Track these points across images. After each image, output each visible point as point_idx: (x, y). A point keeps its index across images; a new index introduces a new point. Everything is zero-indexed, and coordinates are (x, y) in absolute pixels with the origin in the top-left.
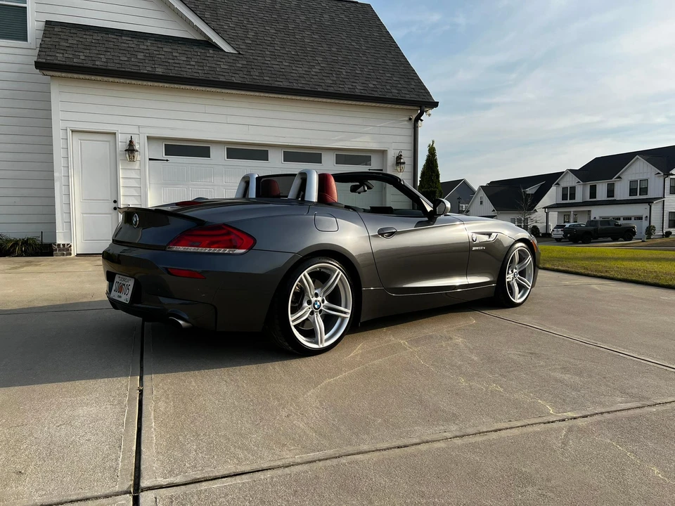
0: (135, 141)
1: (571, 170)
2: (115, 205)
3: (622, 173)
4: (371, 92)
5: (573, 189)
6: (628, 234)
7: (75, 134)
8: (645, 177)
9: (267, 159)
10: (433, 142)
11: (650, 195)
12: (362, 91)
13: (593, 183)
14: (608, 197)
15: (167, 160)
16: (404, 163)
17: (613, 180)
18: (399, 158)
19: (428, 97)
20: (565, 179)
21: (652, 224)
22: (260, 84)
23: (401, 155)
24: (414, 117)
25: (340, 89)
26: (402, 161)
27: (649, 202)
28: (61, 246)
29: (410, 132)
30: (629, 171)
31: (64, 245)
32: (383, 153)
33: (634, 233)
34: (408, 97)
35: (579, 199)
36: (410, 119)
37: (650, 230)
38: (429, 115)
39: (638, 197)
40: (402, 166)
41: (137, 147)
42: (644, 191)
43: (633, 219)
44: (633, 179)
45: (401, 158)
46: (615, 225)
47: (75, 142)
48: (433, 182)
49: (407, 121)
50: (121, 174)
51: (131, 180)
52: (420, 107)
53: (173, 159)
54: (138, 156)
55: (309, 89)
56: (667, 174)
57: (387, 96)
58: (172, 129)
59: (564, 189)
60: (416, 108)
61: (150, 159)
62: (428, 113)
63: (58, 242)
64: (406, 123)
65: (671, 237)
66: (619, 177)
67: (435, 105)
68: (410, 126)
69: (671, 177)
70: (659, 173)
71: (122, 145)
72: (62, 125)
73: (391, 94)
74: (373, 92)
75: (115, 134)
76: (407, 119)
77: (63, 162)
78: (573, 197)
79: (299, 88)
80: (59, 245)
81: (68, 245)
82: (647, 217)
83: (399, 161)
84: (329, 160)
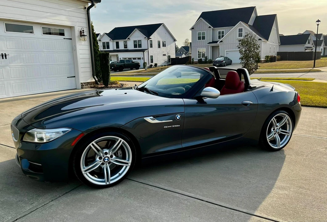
1: (106, 33)
3: (130, 37)
5: (108, 43)
6: (137, 66)
8: (140, 39)
11: (143, 48)
13: (117, 41)
14: (125, 48)
16: (86, 36)
17: (126, 39)
20: (103, 38)
21: (145, 62)
23: (83, 31)
27: (143, 51)
29: (86, 16)
30: (133, 36)
32: (71, 28)
33: (139, 66)
35: (111, 48)
37: (145, 64)
39: (138, 48)
42: (140, 46)
43: (137, 59)
44: (135, 40)
45: (84, 33)
46: (132, 62)
49: (84, 9)
52: (92, 1)
56: (149, 38)
59: (104, 43)
65: (152, 67)
66: (129, 39)
68: (85, 12)
69: (150, 39)
70: (145, 38)
76: (83, 7)
78: (108, 47)
82: (143, 58)
83: (82, 34)
84: (38, 31)
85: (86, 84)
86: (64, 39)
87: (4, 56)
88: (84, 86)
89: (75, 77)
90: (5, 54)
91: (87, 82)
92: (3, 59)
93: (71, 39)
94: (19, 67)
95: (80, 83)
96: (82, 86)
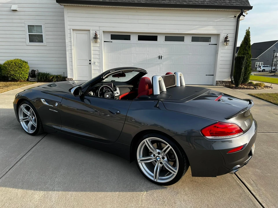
0: (98, 33)
2: (89, 62)
4: (213, 3)
7: (74, 31)
9: (156, 40)
10: (249, 28)
12: (208, 3)
15: (112, 42)
16: (229, 41)
18: (226, 38)
19: (247, 4)
22: (154, 3)
23: (227, 37)
24: (238, 15)
25: (196, 3)
26: (228, 40)
28: (69, 79)
29: (234, 24)
31: (70, 79)
32: (218, 35)
34: (235, 4)
36: (235, 17)
38: (247, 14)
40: (228, 42)
41: (98, 36)
45: (227, 38)
47: (74, 34)
48: (246, 50)
49: (233, 17)
50: (92, 48)
51: (96, 51)
52: (242, 10)
53: (114, 41)
54: (99, 40)
55: (179, 4)
57: (222, 5)
58: (113, 27)
60: (239, 10)
61: (104, 42)
62: (246, 12)
63: (68, 77)
64: (233, 18)
67: (251, 8)
68: (234, 21)
71: (92, 36)
72: (69, 27)
73: (225, 3)
74: (214, 3)
75: (89, 30)
76: (234, 16)
77: (69, 43)
79: (174, 3)
80: (68, 79)
81: (71, 79)
83: (226, 40)
84: (188, 40)
85: (221, 82)
86: (210, 44)
87: (160, 57)
88: (218, 83)
89: (213, 75)
90: (161, 56)
91: (223, 81)
92: (159, 59)
93: (216, 44)
94: (169, 65)
95: (216, 80)
96: (216, 83)
